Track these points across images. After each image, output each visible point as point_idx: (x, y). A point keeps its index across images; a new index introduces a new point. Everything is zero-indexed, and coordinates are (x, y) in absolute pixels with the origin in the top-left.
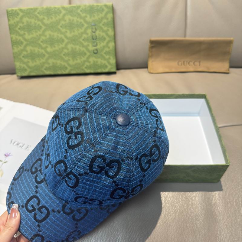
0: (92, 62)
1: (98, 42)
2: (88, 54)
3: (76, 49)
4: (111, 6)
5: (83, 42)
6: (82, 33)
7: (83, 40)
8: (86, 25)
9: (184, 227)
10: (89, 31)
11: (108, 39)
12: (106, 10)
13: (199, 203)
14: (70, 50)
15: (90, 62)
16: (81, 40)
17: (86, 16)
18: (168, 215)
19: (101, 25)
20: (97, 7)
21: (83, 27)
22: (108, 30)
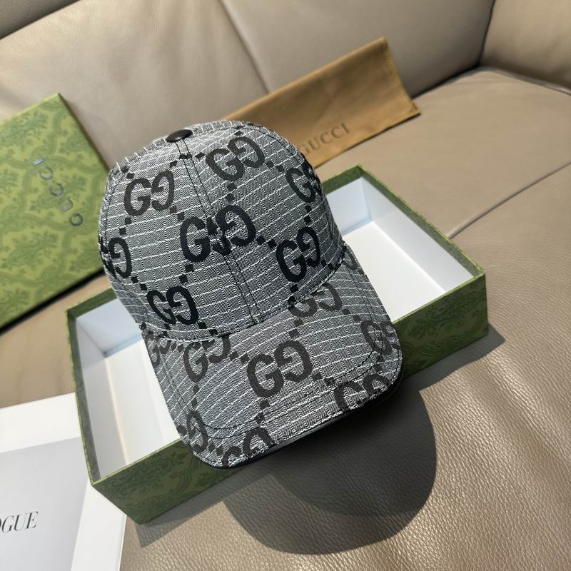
0: (81, 250)
1: (70, 195)
2: (61, 234)
3: (25, 238)
4: (58, 100)
5: (34, 213)
6: (22, 195)
7: (33, 208)
8: (21, 173)
9: (499, 529)
10: (36, 182)
11: (89, 178)
12: (51, 115)
13: (501, 445)
14: (12, 248)
15: (75, 251)
16: (27, 211)
17: (12, 152)
18: (445, 520)
19: (57, 153)
20: (26, 118)
21: (15, 179)
22: (80, 157)
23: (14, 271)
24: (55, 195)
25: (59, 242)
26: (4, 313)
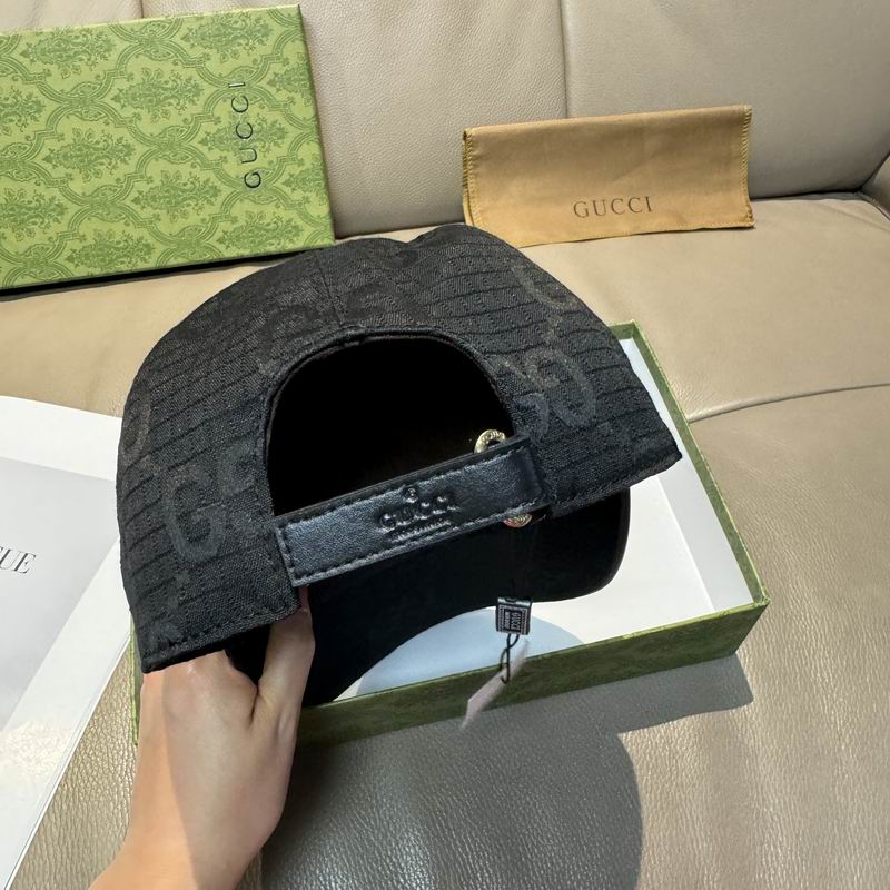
0: (242, 221)
1: (258, 144)
2: (226, 191)
3: (178, 177)
4: (294, 14)
5: (203, 149)
6: (198, 119)
8: (208, 90)
10: (223, 110)
11: (293, 132)
12: (277, 30)
14: (157, 182)
15: (234, 220)
16: (195, 143)
17: (207, 57)
19: (264, 83)
20: (243, 21)
21: (197, 94)
22: (292, 100)
23: (147, 213)
24: (241, 137)
25: (220, 199)
26: (111, 261)
